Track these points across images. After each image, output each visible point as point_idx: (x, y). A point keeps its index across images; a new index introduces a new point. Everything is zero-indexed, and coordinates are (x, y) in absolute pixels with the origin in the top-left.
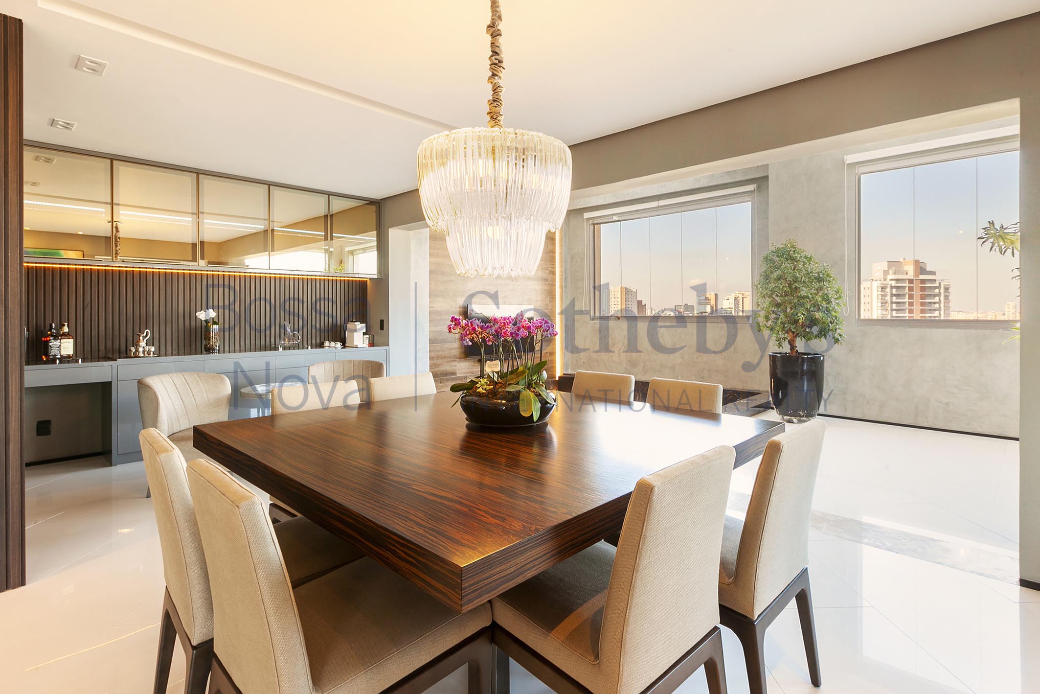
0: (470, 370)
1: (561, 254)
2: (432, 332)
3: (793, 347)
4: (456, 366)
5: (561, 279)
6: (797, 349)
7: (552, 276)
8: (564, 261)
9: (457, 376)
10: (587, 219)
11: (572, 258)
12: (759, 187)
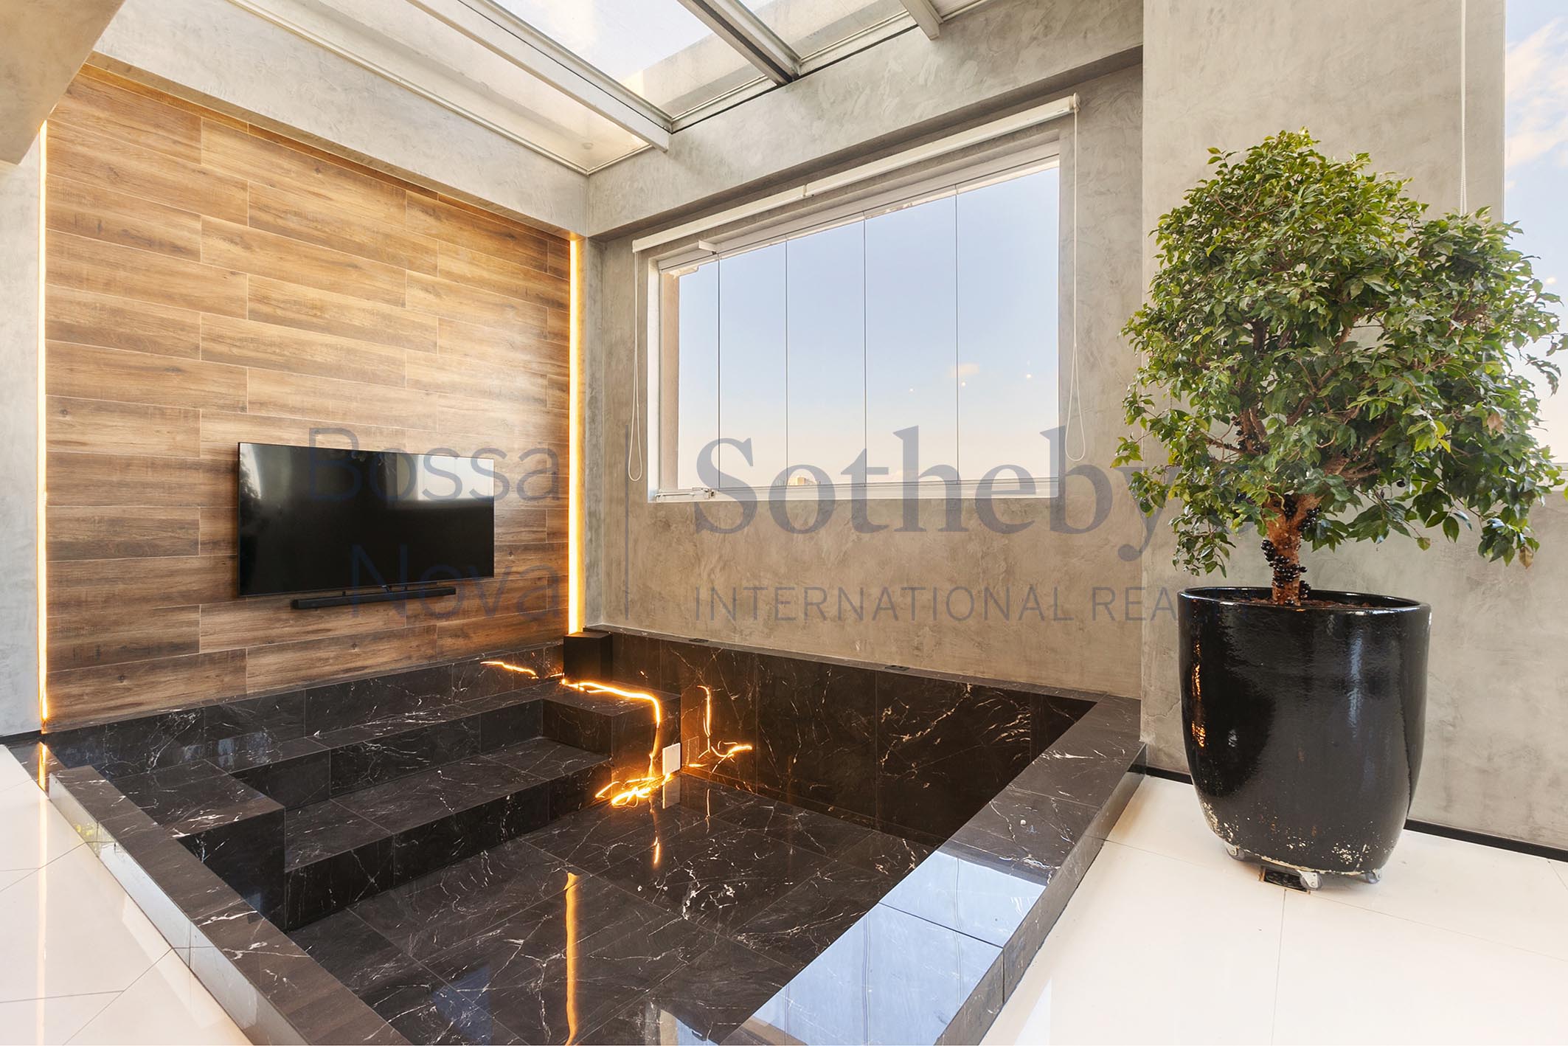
0: (260, 634)
1: (581, 342)
2: (60, 520)
3: (1286, 572)
4: (196, 623)
5: (581, 401)
6: (1303, 577)
7: (558, 393)
8: (590, 361)
9: (201, 652)
10: (643, 251)
11: (610, 354)
12: (1083, 105)
